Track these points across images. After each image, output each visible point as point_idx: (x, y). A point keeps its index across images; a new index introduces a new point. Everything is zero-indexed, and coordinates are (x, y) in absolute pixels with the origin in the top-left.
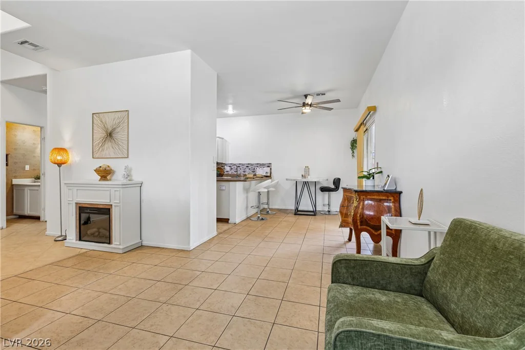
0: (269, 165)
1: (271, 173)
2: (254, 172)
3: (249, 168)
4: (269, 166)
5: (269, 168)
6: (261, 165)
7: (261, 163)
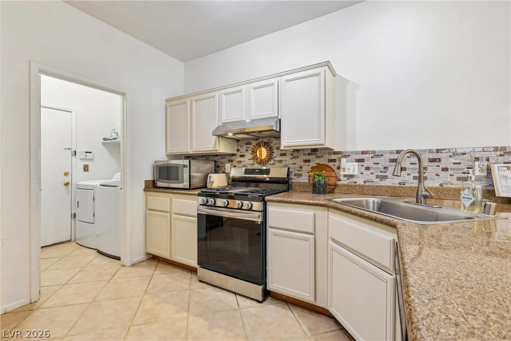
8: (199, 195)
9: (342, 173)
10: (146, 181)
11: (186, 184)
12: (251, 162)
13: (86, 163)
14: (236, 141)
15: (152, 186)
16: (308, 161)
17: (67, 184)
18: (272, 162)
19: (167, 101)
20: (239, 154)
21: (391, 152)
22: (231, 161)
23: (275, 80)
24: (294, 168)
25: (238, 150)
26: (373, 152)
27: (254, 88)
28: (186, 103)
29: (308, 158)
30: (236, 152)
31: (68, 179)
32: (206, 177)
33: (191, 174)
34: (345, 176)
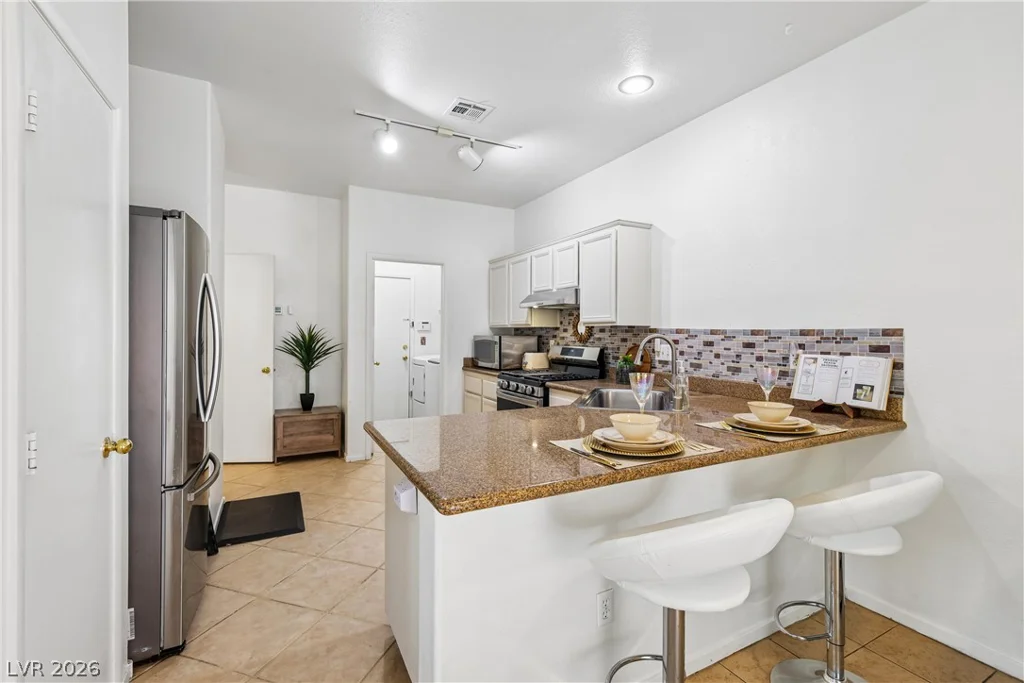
0: (885, 344)
1: (895, 394)
2: (784, 374)
3: (757, 351)
4: (878, 350)
5: (883, 364)
6: (823, 337)
7: (829, 324)
8: (499, 377)
9: (657, 358)
10: (465, 359)
11: (496, 365)
12: (573, 339)
13: (423, 335)
14: (558, 312)
15: (471, 365)
16: (624, 340)
17: (405, 359)
18: (591, 340)
19: (491, 262)
20: (562, 328)
21: (705, 332)
22: (555, 337)
23: (574, 242)
24: (613, 349)
25: (561, 323)
26: (688, 331)
27: (560, 251)
28: (504, 266)
29: (626, 336)
30: (559, 325)
31: (405, 353)
32: (522, 357)
33: (503, 351)
34: (660, 362)
